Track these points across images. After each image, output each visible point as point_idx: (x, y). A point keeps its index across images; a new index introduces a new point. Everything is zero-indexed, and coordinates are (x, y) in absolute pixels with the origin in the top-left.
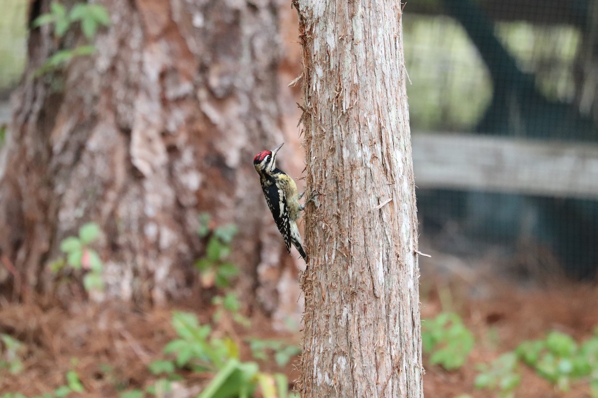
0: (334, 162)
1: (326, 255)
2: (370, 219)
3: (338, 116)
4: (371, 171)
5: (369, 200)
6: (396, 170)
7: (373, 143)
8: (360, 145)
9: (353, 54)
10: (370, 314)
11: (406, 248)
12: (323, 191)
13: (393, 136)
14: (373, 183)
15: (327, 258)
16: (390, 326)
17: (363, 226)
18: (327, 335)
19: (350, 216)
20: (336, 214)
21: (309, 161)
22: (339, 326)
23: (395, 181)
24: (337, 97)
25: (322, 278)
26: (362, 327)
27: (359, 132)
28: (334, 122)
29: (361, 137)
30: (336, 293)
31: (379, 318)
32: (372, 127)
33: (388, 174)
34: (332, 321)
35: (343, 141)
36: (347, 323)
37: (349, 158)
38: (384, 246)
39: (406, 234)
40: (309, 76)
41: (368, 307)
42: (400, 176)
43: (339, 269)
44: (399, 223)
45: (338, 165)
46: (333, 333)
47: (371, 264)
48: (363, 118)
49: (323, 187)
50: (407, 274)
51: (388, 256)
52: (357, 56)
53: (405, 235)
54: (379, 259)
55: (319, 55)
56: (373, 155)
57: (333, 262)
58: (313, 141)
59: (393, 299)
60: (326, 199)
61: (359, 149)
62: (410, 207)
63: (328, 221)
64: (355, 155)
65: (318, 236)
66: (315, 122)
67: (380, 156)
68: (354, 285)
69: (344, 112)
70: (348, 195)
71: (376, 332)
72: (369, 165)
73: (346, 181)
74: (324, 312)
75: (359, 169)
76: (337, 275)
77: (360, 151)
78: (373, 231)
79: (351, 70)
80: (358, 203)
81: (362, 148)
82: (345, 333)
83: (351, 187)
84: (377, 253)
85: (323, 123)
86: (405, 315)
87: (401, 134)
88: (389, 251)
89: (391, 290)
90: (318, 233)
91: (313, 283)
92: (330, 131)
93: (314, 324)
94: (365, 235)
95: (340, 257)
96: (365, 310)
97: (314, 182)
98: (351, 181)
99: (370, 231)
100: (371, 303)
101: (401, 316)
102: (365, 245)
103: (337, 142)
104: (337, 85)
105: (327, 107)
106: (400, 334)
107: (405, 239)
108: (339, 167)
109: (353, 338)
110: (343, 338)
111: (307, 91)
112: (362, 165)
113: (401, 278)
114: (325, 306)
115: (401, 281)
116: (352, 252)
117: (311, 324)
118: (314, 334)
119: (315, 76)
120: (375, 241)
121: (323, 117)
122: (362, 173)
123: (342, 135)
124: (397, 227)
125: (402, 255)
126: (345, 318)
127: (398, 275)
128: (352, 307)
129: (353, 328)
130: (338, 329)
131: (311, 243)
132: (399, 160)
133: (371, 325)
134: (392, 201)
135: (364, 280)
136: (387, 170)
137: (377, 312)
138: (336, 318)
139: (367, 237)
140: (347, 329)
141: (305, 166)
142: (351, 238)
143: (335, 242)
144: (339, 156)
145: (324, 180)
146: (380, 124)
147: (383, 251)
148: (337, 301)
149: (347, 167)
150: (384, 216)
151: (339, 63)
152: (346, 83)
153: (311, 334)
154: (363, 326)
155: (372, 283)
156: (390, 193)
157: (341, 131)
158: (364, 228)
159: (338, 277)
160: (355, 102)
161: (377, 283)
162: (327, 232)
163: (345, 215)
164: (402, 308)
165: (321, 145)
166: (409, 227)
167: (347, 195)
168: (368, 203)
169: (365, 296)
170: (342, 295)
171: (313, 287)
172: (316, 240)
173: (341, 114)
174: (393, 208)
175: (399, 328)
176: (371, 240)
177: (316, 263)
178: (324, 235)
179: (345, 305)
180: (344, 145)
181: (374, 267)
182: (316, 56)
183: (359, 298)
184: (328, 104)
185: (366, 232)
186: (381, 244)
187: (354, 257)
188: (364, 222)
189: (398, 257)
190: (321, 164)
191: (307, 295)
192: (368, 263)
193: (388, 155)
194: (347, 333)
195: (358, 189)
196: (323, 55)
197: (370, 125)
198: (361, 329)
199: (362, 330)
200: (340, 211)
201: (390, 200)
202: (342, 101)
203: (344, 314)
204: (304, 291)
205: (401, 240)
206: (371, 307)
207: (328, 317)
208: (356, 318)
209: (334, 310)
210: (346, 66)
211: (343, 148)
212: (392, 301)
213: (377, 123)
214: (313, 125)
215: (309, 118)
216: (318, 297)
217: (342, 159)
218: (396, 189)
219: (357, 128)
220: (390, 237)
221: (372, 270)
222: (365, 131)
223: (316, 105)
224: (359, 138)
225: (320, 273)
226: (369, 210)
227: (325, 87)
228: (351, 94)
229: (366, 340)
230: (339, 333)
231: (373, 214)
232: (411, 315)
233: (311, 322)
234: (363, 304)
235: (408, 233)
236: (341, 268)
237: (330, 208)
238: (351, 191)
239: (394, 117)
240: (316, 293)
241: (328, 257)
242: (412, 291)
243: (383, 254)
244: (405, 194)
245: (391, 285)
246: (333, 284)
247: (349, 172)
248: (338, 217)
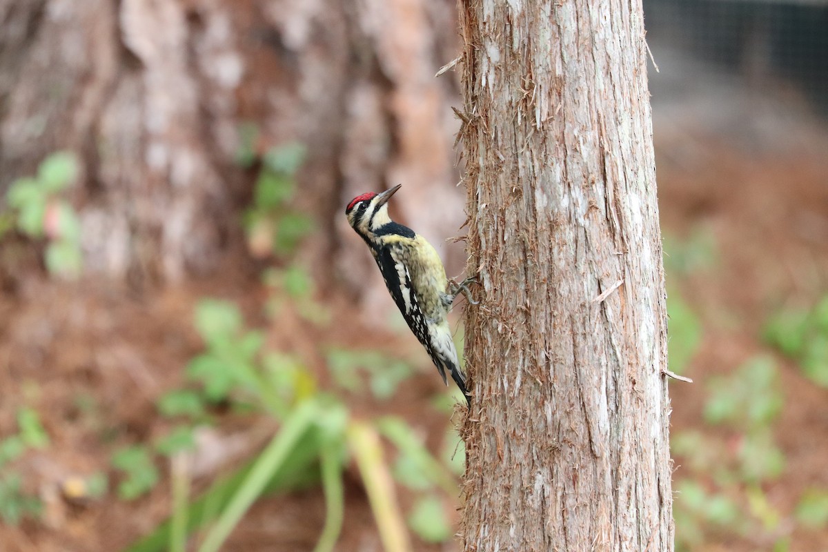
0: (519, 215)
1: (505, 380)
2: (584, 318)
3: (526, 135)
4: (585, 232)
5: (582, 284)
6: (630, 229)
7: (590, 182)
8: (567, 186)
9: (555, 23)
10: (584, 486)
11: (648, 367)
12: (499, 264)
13: (624, 167)
14: (590, 253)
15: (506, 385)
16: (620, 508)
17: (572, 330)
18: (506, 521)
19: (548, 312)
20: (524, 308)
21: (474, 210)
22: (529, 507)
23: (628, 248)
24: (525, 100)
25: (496, 420)
26: (569, 509)
27: (565, 161)
28: (519, 144)
29: (568, 171)
30: (522, 447)
31: (599, 494)
32: (588, 153)
33: (617, 237)
34: (515, 496)
35: (535, 178)
36: (543, 502)
37: (546, 209)
38: (609, 364)
39: (649, 341)
40: (474, 59)
41: (581, 476)
42: (637, 239)
43: (527, 405)
44: (636, 323)
45: (527, 220)
46: (518, 519)
47: (585, 397)
48: (571, 137)
49: (500, 258)
50: (650, 412)
51: (616, 382)
52: (562, 27)
53: (645, 344)
54: (599, 389)
55: (492, 23)
56: (590, 203)
57: (517, 392)
58: (481, 175)
59: (625, 458)
60: (504, 280)
61: (564, 193)
62: (654, 294)
63: (507, 319)
64: (557, 204)
65: (490, 344)
66: (487, 141)
67: (602, 205)
68: (556, 434)
69: (538, 127)
70: (544, 275)
71: (594, 519)
72: (581, 221)
73: (541, 249)
74: (500, 480)
75: (565, 229)
76: (524, 417)
77: (566, 196)
78: (589, 339)
79: (551, 51)
80: (563, 289)
81: (570, 190)
82: (539, 519)
83: (550, 261)
84: (596, 378)
85: (500, 144)
86: (647, 487)
87: (639, 163)
88: (617, 375)
89: (621, 443)
90: (490, 340)
91: (481, 427)
92: (512, 159)
93: (482, 502)
94: (575, 346)
95: (530, 384)
96: (575, 480)
97: (484, 248)
98: (551, 249)
99: (585, 338)
100: (586, 466)
101: (640, 489)
102: (576, 364)
103: (524, 180)
104: (524, 77)
105: (506, 116)
106: (638, 521)
107: (646, 351)
108: (529, 225)
109: (553, 529)
110: (535, 528)
111: (470, 86)
112: (570, 222)
113: (640, 420)
114: (503, 470)
115: (639, 426)
116: (552, 376)
117: (478, 500)
118: (482, 518)
119: (485, 60)
120: (593, 357)
121: (499, 134)
122: (569, 235)
123: (533, 167)
124: (632, 330)
125: (640, 381)
126: (539, 492)
127: (634, 415)
128: (552, 473)
129: (554, 511)
130: (527, 512)
131: (478, 356)
132: (636, 210)
133: (585, 505)
134: (623, 285)
135: (573, 426)
136: (614, 226)
137: (596, 482)
138: (523, 492)
139: (579, 350)
140: (543, 513)
141: (467, 218)
142: (550, 351)
143: (521, 358)
144: (528, 205)
145: (501, 245)
146: (602, 148)
147: (607, 374)
148: (524, 462)
149: (543, 225)
150: (609, 312)
151: (529, 39)
152: (540, 74)
153: (477, 518)
154: (571, 507)
155: (587, 432)
156: (619, 271)
157: (532, 161)
158: (574, 334)
159: (527, 420)
160: (558, 109)
161: (597, 431)
162: (507, 340)
163: (539, 310)
164: (640, 475)
165: (495, 183)
166: (652, 329)
167: (542, 274)
168: (580, 289)
169: (575, 455)
170: (534, 451)
171: (480, 435)
172: (485, 351)
173: (533, 130)
174: (625, 297)
175: (635, 510)
176: (586, 356)
177: (486, 393)
178: (502, 344)
179: (539, 470)
180: (538, 185)
181: (592, 403)
182: (487, 24)
183: (564, 458)
184: (508, 112)
185: (577, 341)
186: (604, 361)
187: (555, 385)
188: (573, 323)
189: (634, 383)
190: (495, 218)
191: (469, 447)
192: (581, 397)
193: (616, 202)
194: (543, 519)
195: (562, 264)
196: (499, 24)
197: (585, 150)
198: (567, 513)
199: (570, 516)
200: (531, 303)
201: (620, 283)
202: (534, 107)
203: (537, 486)
204: (465, 441)
205: (639, 354)
206: (586, 473)
207: (508, 489)
208: (559, 494)
209: (519, 478)
210: (541, 44)
211: (536, 190)
212: (623, 463)
213: (597, 146)
214: (482, 147)
215: (474, 134)
216: (491, 452)
217: (534, 210)
218: (630, 263)
219: (561, 155)
220: (620, 349)
221: (587, 408)
222: (575, 160)
223: (486, 111)
224: (565, 173)
225: (493, 410)
226: (582, 301)
227: (503, 81)
228: (550, 95)
229: (577, 533)
230: (528, 518)
231: (590, 308)
232: (656, 486)
233: (478, 498)
234: (571, 469)
235: (652, 339)
236: (533, 404)
237: (513, 295)
238: (551, 268)
239: (627, 133)
240: (487, 445)
241: (509, 384)
242: (658, 442)
243: (607, 379)
244: (645, 270)
245: (621, 433)
246: (517, 431)
247: (546, 234)
248: (527, 314)
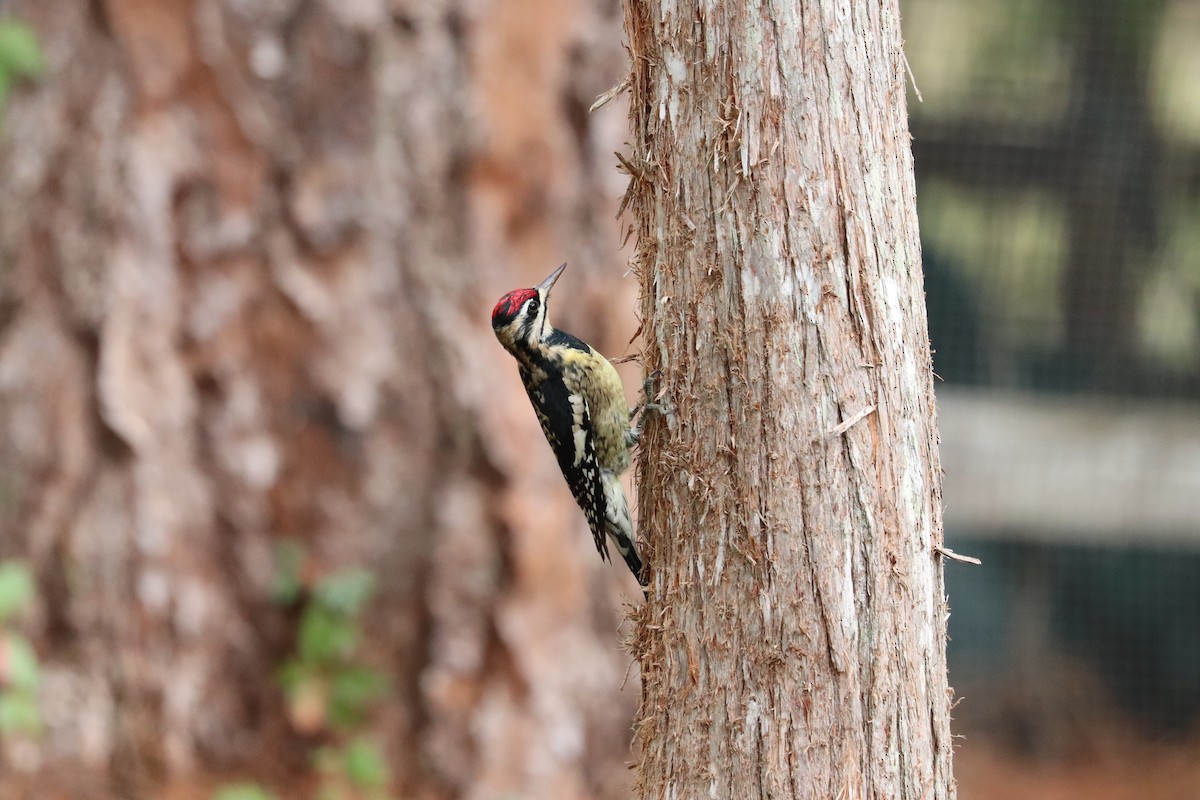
0: (719, 310)
1: (700, 562)
2: (818, 462)
3: (727, 189)
4: (818, 332)
5: (814, 411)
6: (884, 330)
7: (824, 256)
8: (789, 264)
9: (769, 18)
10: (821, 718)
11: (914, 540)
12: (689, 388)
13: (875, 237)
14: (826, 365)
15: (701, 569)
16: (874, 751)
17: (800, 481)
18: (704, 775)
19: (764, 454)
20: (727, 449)
21: (650, 309)
22: (738, 752)
23: (882, 358)
24: (725, 136)
25: (688, 623)
26: (799, 752)
27: (786, 227)
28: (716, 203)
29: (791, 241)
30: (727, 662)
31: (843, 729)
32: (821, 215)
33: (866, 341)
34: (716, 737)
35: (742, 253)
36: (760, 743)
37: (758, 298)
38: (856, 532)
39: (914, 501)
40: (648, 80)
41: (816, 701)
42: (895, 346)
43: (734, 597)
44: (895, 471)
45: (730, 318)
46: (721, 771)
47: (820, 581)
48: (795, 189)
49: (690, 377)
50: (919, 608)
51: (866, 560)
52: (779, 24)
53: (909, 506)
54: (841, 569)
55: (674, 23)
56: (824, 288)
57: (717, 579)
58: (660, 255)
59: (882, 675)
60: (697, 410)
61: (786, 274)
62: (922, 431)
63: (702, 469)
64: (776, 290)
65: (676, 510)
66: (667, 206)
67: (842, 292)
68: (777, 640)
69: (745, 174)
70: (757, 398)
71: (836, 767)
72: (811, 315)
73: (751, 360)
74: (694, 713)
75: (787, 328)
76: (729, 615)
77: (788, 278)
78: (826, 494)
79: (763, 61)
80: (786, 419)
81: (794, 270)
82: (754, 770)
83: (766, 377)
84: (837, 553)
85: (688, 204)
86: (914, 720)
87: (897, 233)
88: (868, 548)
89: (875, 651)
90: (676, 503)
91: (665, 636)
92: (707, 227)
93: (667, 748)
94: (804, 504)
95: (737, 565)
96: (807, 709)
97: (665, 364)
98: (766, 359)
99: (819, 492)
100: (823, 687)
101: (904, 723)
102: (806, 532)
103: (725, 256)
104: (724, 101)
105: (697, 163)
106: (902, 772)
107: (912, 517)
108: (733, 324)
109: (774, 783)
110: (748, 783)
111: (642, 121)
112: (794, 317)
113: (903, 619)
114: (698, 698)
115: (901, 627)
116: (771, 552)
117: (661, 747)
118: (668, 773)
119: (664, 80)
120: (832, 520)
121: (687, 190)
122: (794, 337)
123: (738, 236)
124: (890, 483)
125: (902, 559)
126: (753, 728)
127: (894, 611)
128: (772, 699)
129: (775, 756)
130: (735, 759)
131: (659, 529)
132: (893, 302)
133: (823, 746)
134: (875, 413)
135: (803, 626)
136: (861, 322)
137: (839, 711)
138: (728, 730)
139: (810, 510)
140: (759, 760)
141: (639, 325)
142: (768, 514)
143: (724, 526)
144: (732, 294)
145: (691, 358)
146: (841, 207)
147: (852, 547)
148: (730, 685)
149: (754, 324)
150: (856, 453)
151: (730, 43)
152: (748, 96)
153: (660, 774)
154: (802, 749)
155: (824, 634)
156: (869, 392)
157: (737, 227)
158: (803, 487)
159: (734, 620)
160: (774, 148)
161: (839, 633)
162: (702, 499)
163: (750, 452)
164: (904, 702)
165: (682, 265)
166: (919, 483)
167: (753, 398)
168: (811, 418)
169: (807, 671)
170: (744, 667)
171: (663, 648)
172: (670, 522)
173: (737, 180)
174: (878, 431)
175: (897, 754)
176: (821, 520)
177: (671, 583)
178: (694, 508)
179: (752, 694)
180: (746, 262)
181: (831, 591)
182: (667, 26)
183: (791, 676)
184: (699, 156)
185: (808, 497)
186: (848, 528)
187: (775, 565)
188: (801, 470)
189: (894, 562)
190: (682, 318)
191: (647, 669)
192: (815, 581)
193: (864, 289)
194: (759, 769)
195: (784, 381)
196: (685, 24)
197: (816, 210)
198: (796, 759)
199: (800, 762)
200: (737, 441)
201: (870, 410)
202: (738, 145)
203: (750, 719)
204: (641, 660)
205: (900, 519)
206: (823, 698)
207: (706, 727)
208: (784, 730)
209: (722, 709)
210: (748, 51)
211: (743, 271)
212: (878, 683)
213: (834, 203)
214: (660, 212)
215: (649, 194)
216: (680, 672)
217: (741, 300)
218: (886, 382)
219: (781, 217)
220: (872, 509)
221: (824, 599)
222: (802, 224)
223: (667, 157)
224: (787, 244)
225: (683, 609)
226: (814, 437)
227: (691, 110)
228: (762, 127)
229: (811, 788)
230: (737, 769)
231: (826, 448)
232: (929, 721)
233: (661, 743)
234: (800, 691)
235: (919, 499)
236: (742, 595)
237: (710, 432)
238: (767, 388)
239: (879, 186)
240: (674, 662)
241: (705, 567)
242: (930, 655)
243: (853, 554)
244: (908, 394)
245: (875, 637)
246: (718, 639)
247: (760, 336)
248: (731, 459)
